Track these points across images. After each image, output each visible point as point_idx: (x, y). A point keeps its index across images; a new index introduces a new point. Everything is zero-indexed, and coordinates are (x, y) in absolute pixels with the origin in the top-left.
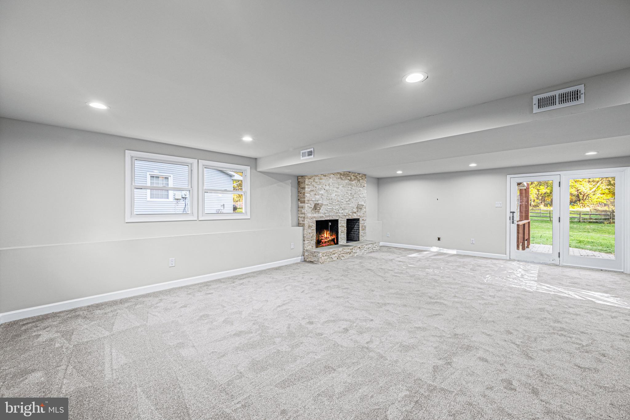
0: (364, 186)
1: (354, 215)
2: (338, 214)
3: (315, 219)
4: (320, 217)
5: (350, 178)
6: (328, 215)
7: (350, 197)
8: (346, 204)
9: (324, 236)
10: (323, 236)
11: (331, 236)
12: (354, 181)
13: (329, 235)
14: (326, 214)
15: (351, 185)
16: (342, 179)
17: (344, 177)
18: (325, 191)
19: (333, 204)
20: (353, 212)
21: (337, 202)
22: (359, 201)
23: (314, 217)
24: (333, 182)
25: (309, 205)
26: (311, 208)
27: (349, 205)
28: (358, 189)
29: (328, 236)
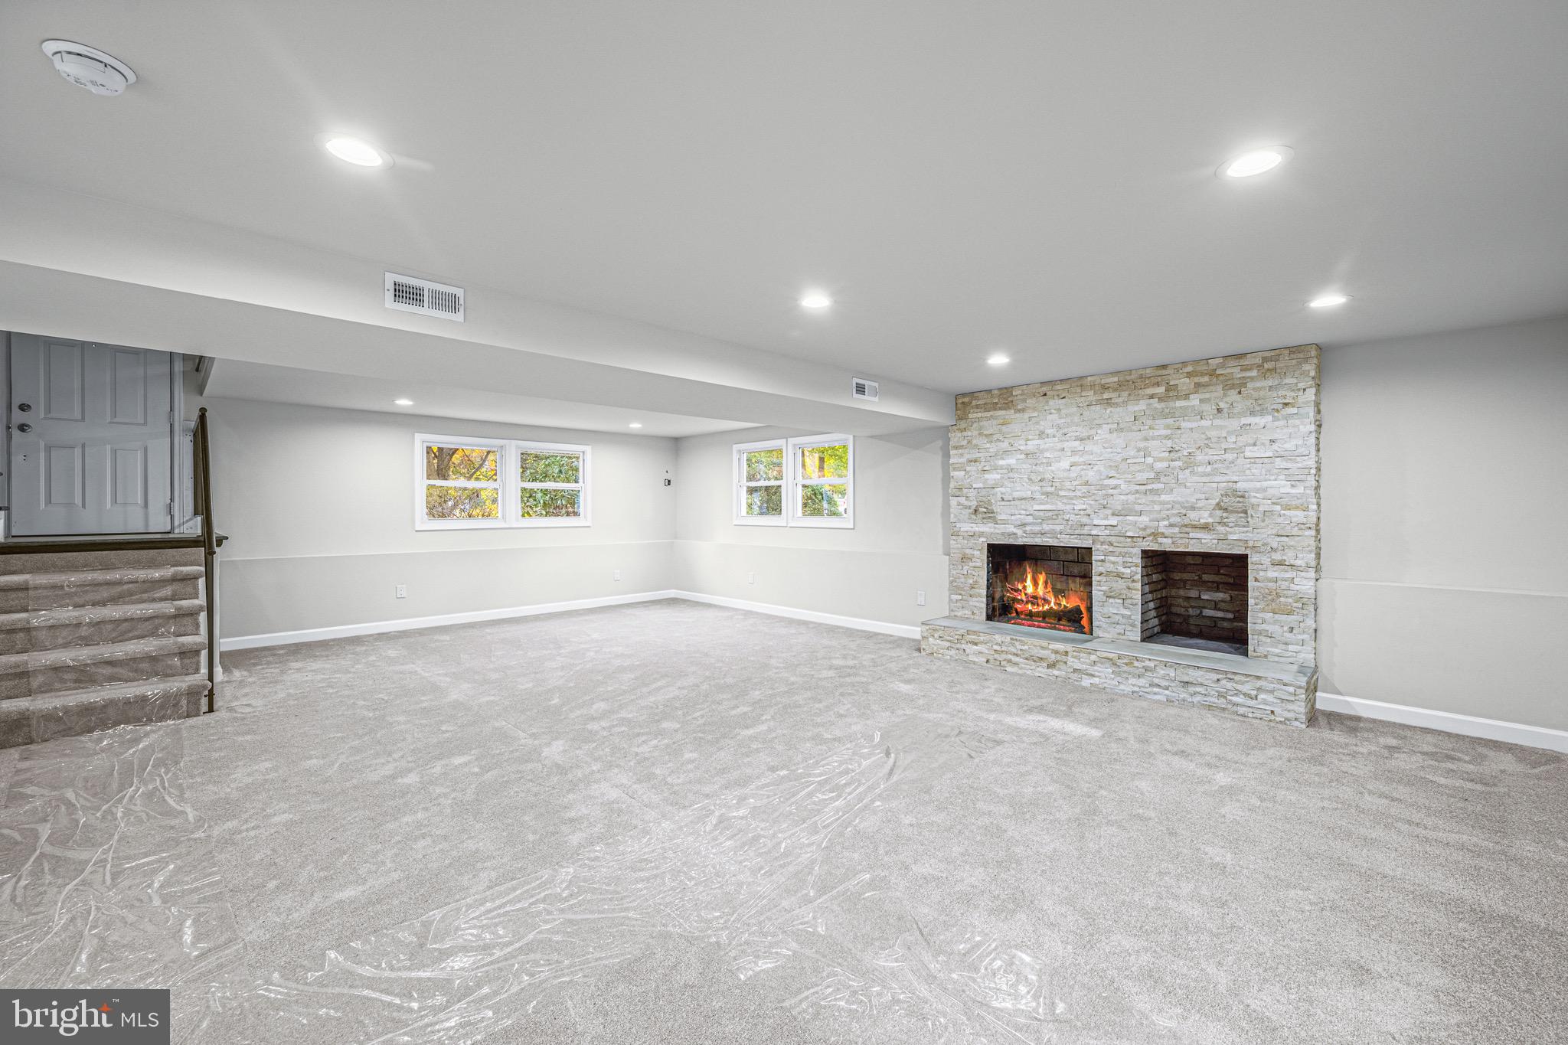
0: (1286, 404)
1: (1192, 535)
2: (1086, 528)
3: (984, 540)
4: (1003, 534)
5: (1162, 390)
6: (1037, 529)
7: (1159, 465)
8: (1137, 492)
9: (1025, 587)
10: (1020, 588)
11: (1056, 597)
12: (1191, 396)
13: (1046, 587)
14: (1028, 528)
15: (1164, 415)
16: (1108, 402)
17: (1125, 394)
18: (1023, 456)
19: (1062, 493)
20: (1186, 526)
21: (1084, 489)
22: (1235, 479)
23: (981, 534)
24: (1063, 421)
25: (962, 500)
26: (970, 507)
27: (1156, 498)
28: (1234, 424)
29: (1041, 591)
